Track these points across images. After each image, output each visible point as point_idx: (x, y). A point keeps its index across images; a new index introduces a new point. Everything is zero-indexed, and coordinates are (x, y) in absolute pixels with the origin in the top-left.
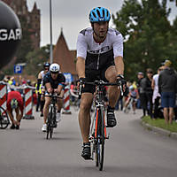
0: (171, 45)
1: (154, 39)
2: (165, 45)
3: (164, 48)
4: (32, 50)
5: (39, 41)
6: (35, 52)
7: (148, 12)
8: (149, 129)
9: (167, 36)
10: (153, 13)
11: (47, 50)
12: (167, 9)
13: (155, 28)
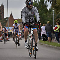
0: (48, 17)
1: (43, 15)
2: (47, 17)
3: (46, 18)
4: (1, 19)
5: (4, 16)
6: (2, 20)
7: (41, 6)
8: (42, 44)
9: (47, 14)
10: (42, 6)
11: (6, 19)
12: (47, 5)
13: (43, 11)
